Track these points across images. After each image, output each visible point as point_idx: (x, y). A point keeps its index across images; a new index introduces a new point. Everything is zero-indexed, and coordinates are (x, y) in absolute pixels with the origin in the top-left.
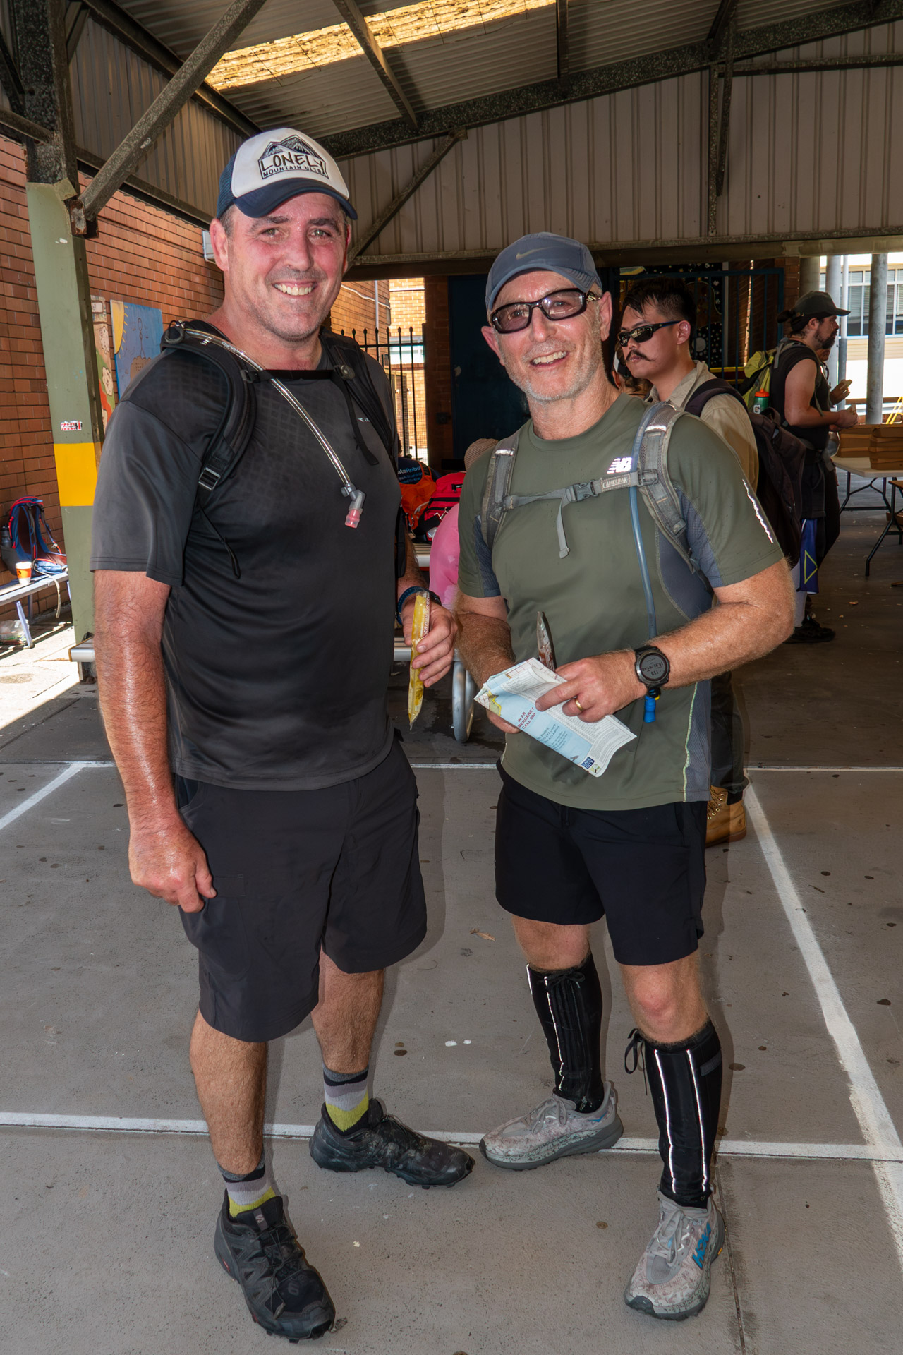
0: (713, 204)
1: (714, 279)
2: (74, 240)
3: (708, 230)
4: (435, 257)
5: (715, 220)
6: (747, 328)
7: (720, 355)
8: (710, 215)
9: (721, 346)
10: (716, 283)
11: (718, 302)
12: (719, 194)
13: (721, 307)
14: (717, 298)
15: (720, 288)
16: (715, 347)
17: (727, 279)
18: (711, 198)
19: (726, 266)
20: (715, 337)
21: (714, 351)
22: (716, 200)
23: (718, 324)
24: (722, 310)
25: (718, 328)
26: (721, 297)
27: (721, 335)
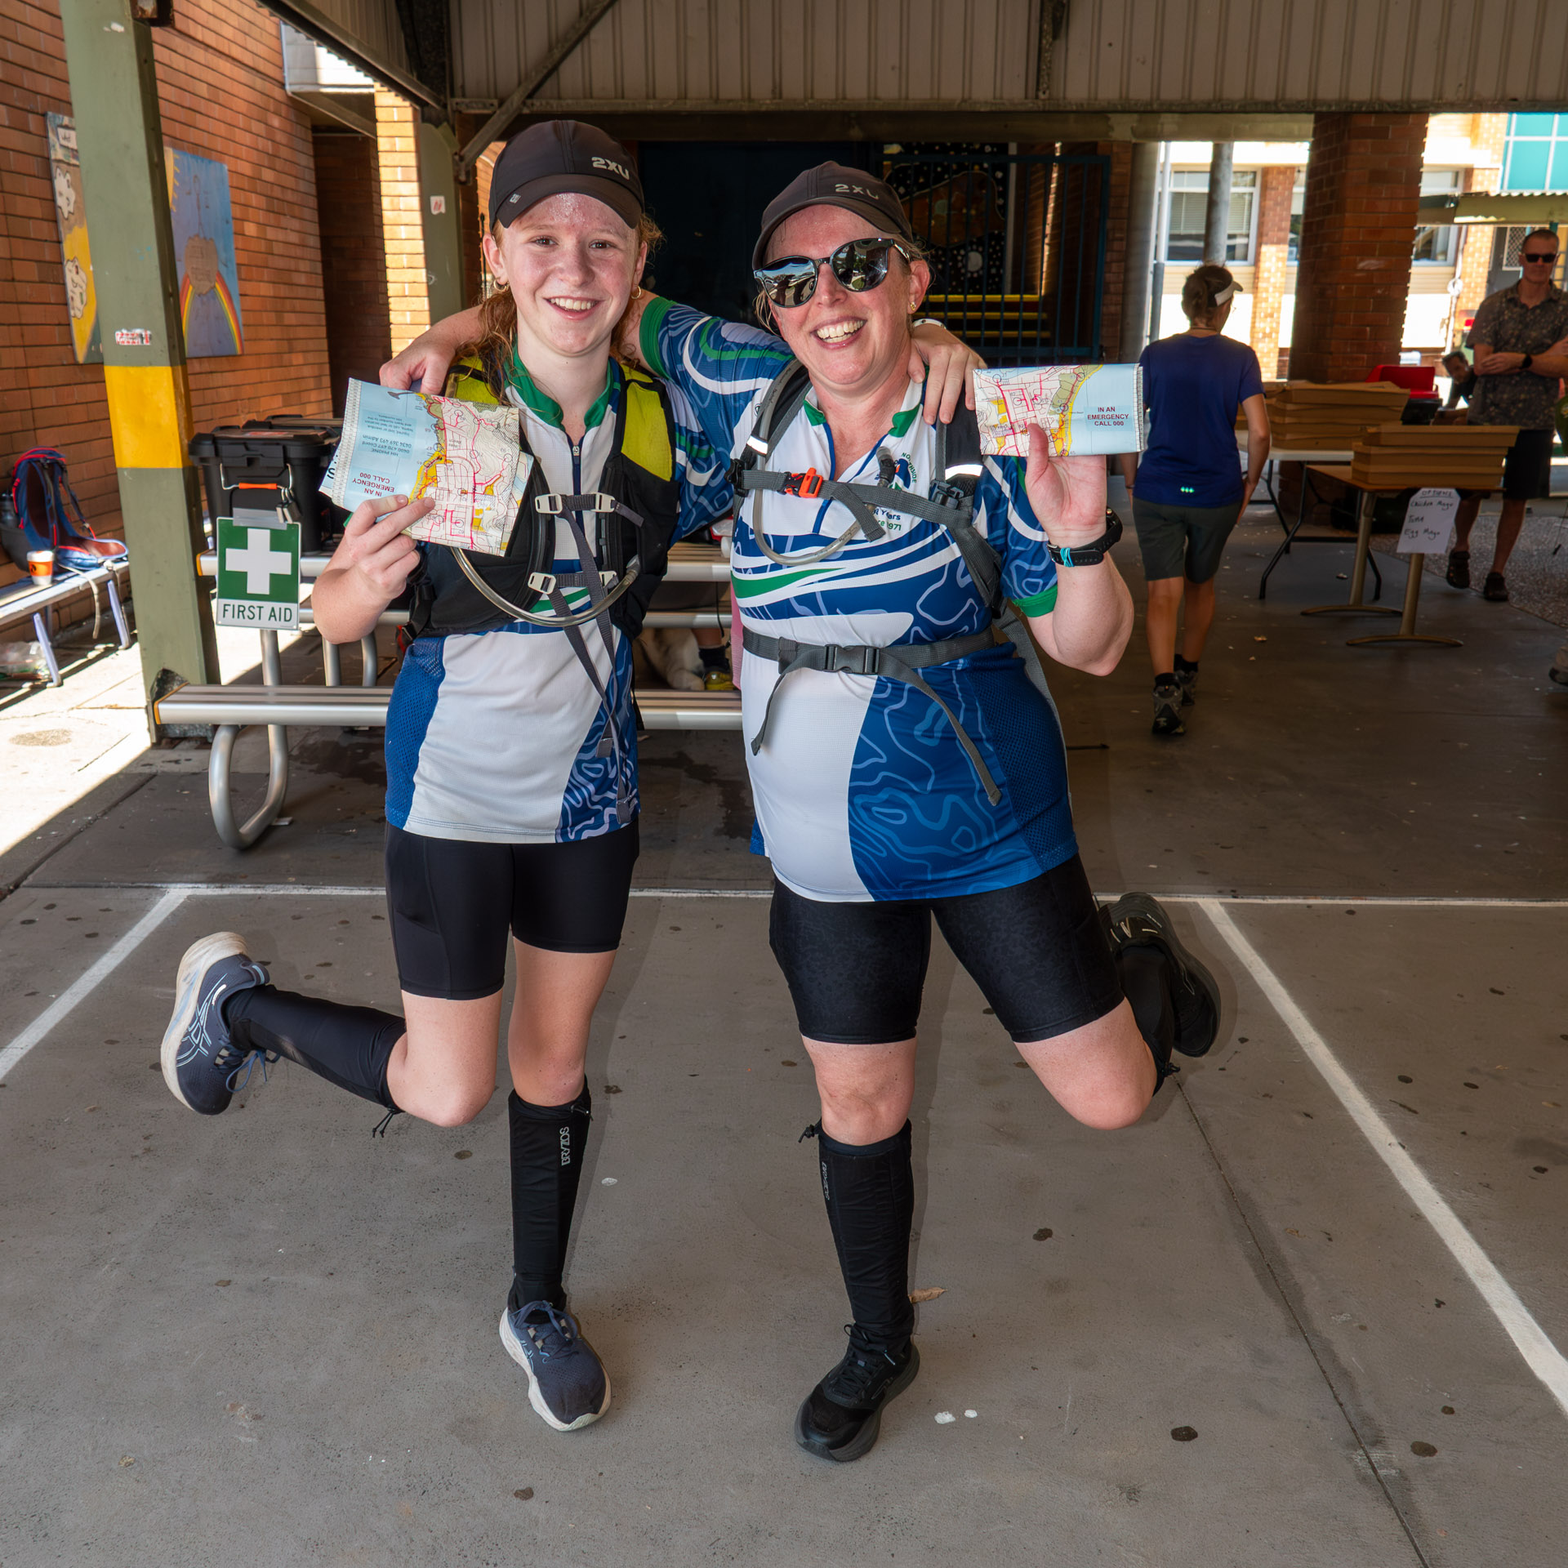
0: (1047, 51)
1: (995, 168)
2: (136, 28)
3: (1038, 90)
4: (638, 107)
5: (1048, 75)
6: (1047, 240)
7: (1001, 277)
8: (1041, 68)
9: (1002, 266)
10: (999, 175)
11: (1001, 202)
12: (1055, 37)
13: (1004, 208)
14: (999, 197)
15: (1004, 181)
16: (994, 266)
17: (1013, 167)
18: (1044, 41)
19: (1013, 149)
20: (995, 252)
21: (993, 271)
22: (1051, 45)
23: (1000, 233)
24: (1005, 214)
25: (1001, 238)
26: (1004, 195)
27: (1003, 250)
